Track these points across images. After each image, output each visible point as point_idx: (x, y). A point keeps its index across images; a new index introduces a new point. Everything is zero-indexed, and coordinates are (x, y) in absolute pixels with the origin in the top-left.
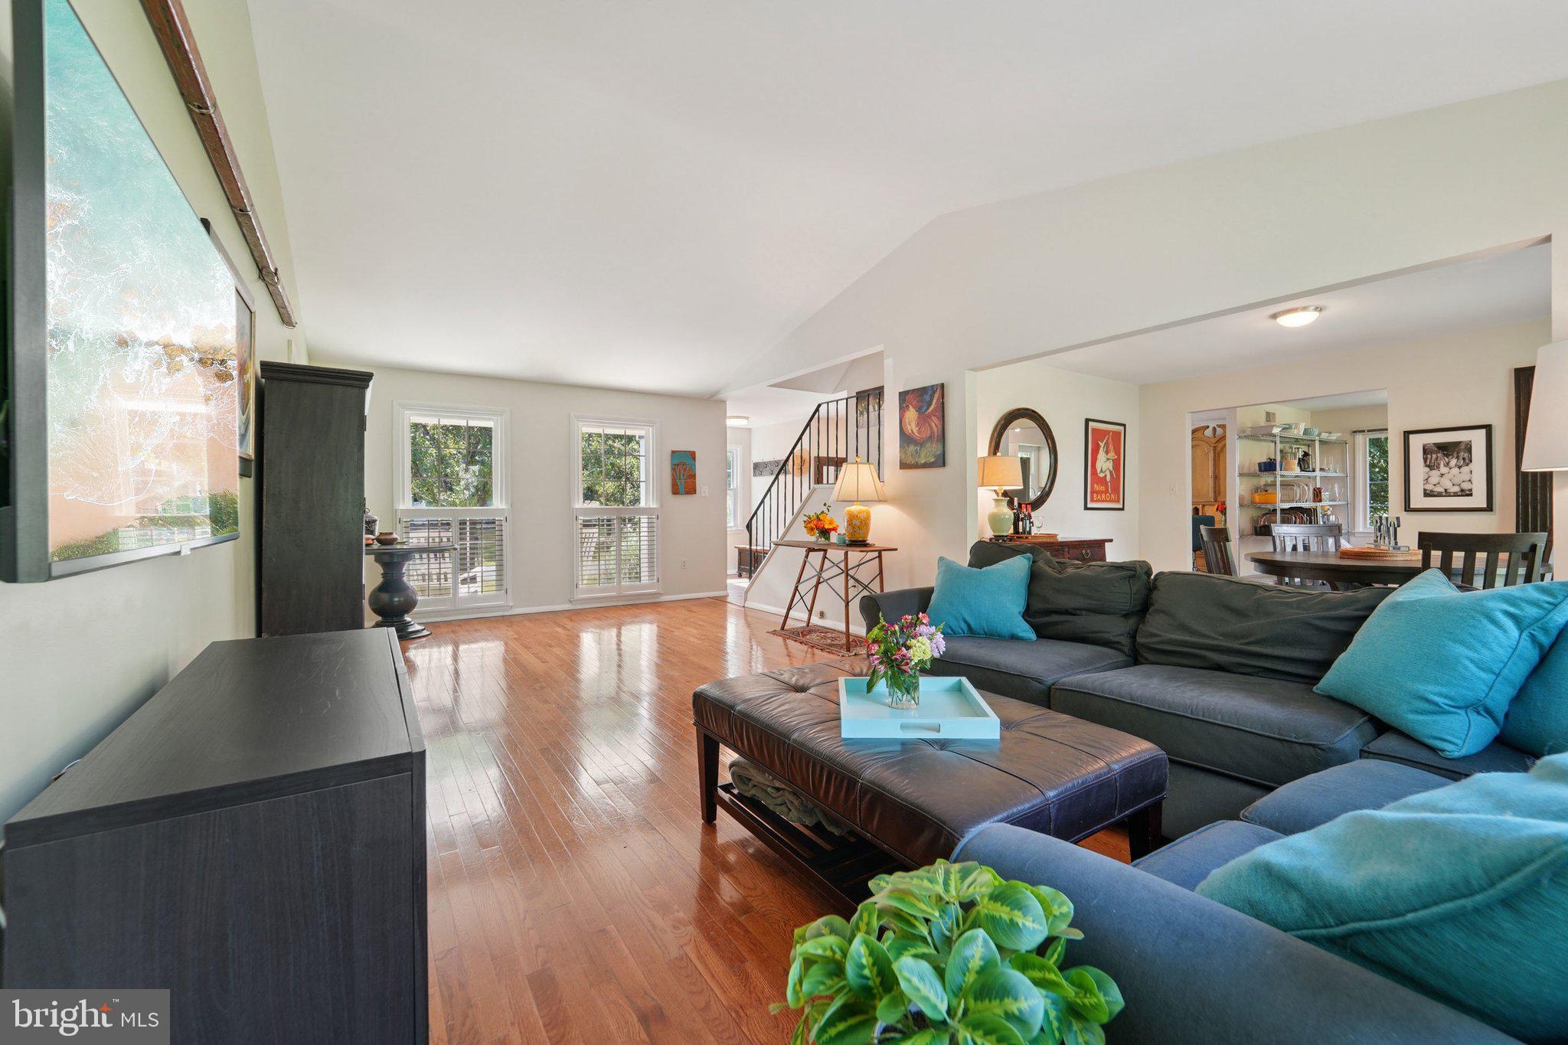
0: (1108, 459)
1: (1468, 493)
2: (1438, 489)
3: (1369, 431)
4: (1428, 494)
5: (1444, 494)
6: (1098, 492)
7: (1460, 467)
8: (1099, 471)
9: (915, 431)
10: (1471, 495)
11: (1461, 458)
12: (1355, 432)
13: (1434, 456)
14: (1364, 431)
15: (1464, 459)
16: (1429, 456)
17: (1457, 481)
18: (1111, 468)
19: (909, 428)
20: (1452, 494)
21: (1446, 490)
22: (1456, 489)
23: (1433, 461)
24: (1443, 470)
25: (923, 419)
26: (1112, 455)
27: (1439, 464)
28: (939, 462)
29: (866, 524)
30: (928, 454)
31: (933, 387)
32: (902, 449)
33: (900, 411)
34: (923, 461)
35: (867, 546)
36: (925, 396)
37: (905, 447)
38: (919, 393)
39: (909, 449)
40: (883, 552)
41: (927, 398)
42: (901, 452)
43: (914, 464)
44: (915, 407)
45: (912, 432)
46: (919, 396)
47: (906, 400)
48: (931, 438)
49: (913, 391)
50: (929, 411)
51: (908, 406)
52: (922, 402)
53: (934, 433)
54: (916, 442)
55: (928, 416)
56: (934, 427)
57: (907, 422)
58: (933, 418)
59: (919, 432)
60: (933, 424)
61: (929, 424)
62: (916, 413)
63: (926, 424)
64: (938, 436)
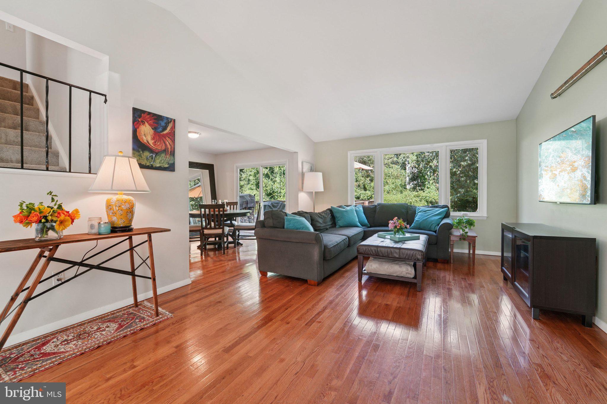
9: (151, 142)
19: (144, 138)
25: (158, 135)
28: (171, 168)
29: (130, 211)
30: (163, 161)
31: (167, 118)
32: (135, 152)
33: (133, 123)
34: (158, 165)
35: (131, 230)
36: (161, 122)
37: (139, 152)
38: (155, 117)
39: (145, 154)
40: (152, 234)
41: (163, 124)
42: (134, 154)
43: (149, 166)
44: (150, 125)
45: (145, 141)
46: (154, 119)
47: (140, 117)
48: (165, 151)
49: (149, 113)
50: (165, 132)
51: (142, 121)
52: (158, 124)
53: (168, 148)
54: (151, 151)
55: (163, 136)
56: (168, 144)
57: (143, 133)
58: (167, 138)
59: (155, 144)
60: (167, 143)
61: (164, 142)
62: (152, 130)
63: (161, 141)
64: (171, 152)
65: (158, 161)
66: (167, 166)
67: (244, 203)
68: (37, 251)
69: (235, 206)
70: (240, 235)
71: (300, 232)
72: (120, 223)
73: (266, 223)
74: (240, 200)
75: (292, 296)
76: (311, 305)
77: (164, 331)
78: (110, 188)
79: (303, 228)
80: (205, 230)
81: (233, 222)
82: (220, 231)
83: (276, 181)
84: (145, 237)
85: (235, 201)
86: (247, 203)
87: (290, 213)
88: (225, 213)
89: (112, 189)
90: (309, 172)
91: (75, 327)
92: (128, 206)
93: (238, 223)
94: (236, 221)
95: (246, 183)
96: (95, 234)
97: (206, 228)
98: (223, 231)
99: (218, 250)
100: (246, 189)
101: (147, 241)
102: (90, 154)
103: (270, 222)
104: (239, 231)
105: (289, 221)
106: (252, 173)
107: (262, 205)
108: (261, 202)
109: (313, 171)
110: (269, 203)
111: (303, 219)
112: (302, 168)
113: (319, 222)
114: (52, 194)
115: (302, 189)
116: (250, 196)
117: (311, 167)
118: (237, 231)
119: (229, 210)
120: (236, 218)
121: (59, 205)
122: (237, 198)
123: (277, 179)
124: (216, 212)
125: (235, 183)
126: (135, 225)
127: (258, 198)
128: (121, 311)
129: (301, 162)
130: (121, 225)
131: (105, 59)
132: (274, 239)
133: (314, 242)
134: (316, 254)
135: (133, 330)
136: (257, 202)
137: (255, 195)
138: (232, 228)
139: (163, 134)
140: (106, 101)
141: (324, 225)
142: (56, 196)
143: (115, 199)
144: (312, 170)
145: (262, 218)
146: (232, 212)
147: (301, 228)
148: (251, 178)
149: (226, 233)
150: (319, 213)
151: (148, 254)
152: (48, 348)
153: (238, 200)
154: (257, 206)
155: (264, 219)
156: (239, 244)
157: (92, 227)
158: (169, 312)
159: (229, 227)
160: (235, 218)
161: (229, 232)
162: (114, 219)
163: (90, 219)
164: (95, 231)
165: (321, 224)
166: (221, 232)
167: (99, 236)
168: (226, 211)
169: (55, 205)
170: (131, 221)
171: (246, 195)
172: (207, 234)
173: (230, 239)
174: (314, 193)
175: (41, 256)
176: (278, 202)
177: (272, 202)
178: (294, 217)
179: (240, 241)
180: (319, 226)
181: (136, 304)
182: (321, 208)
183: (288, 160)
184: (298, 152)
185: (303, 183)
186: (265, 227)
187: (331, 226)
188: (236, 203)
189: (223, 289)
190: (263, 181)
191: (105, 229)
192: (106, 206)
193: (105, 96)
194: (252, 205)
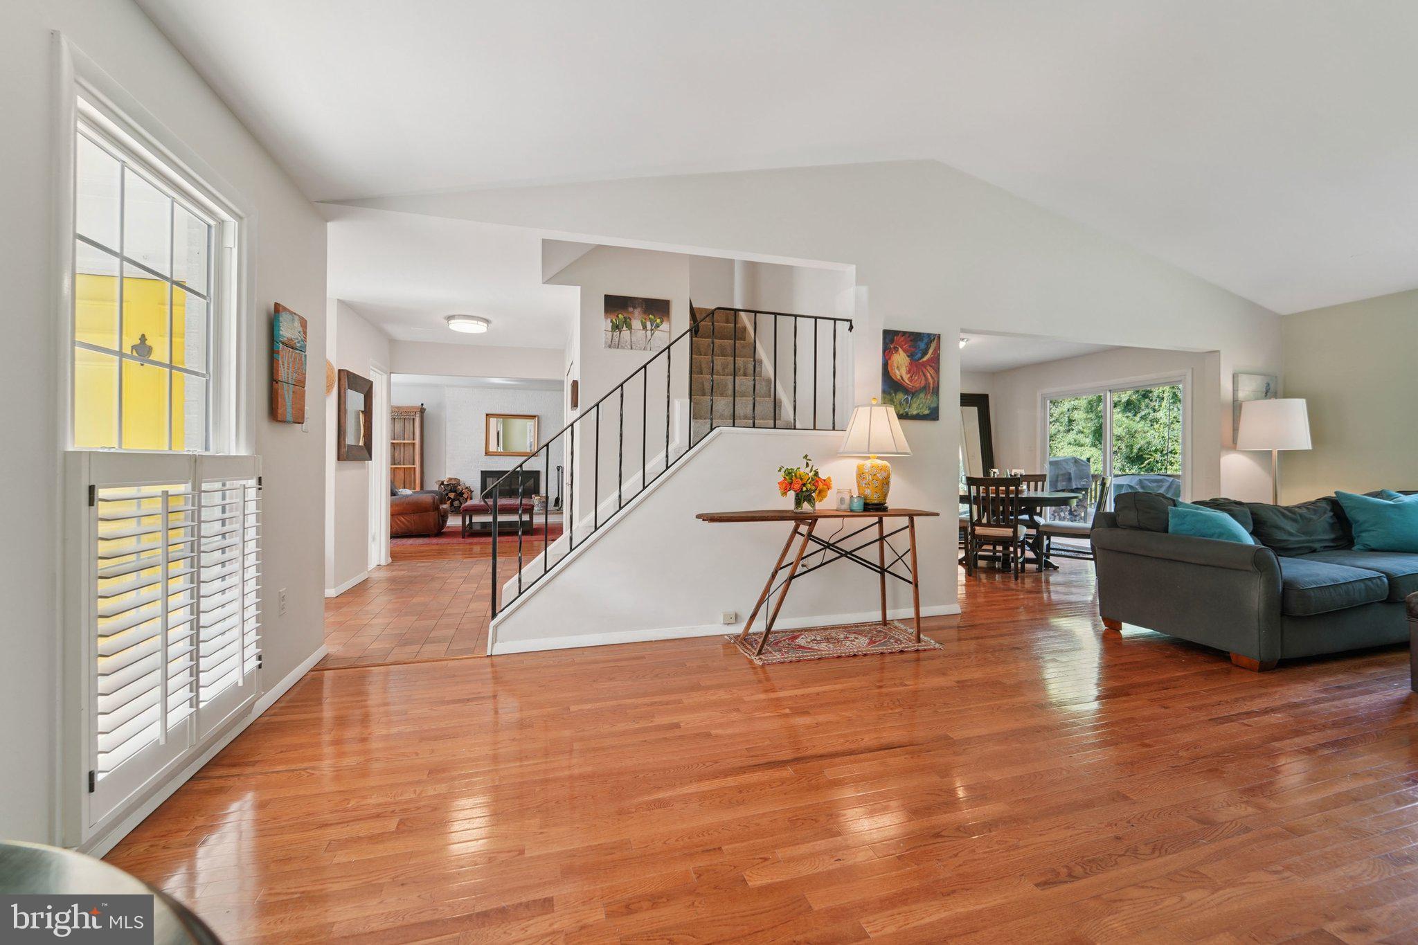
9: (906, 377)
19: (897, 372)
25: (916, 366)
28: (933, 415)
29: (886, 483)
30: (921, 406)
31: (929, 335)
32: (885, 395)
33: (884, 351)
34: (915, 413)
35: (885, 509)
36: (919, 343)
37: (890, 394)
38: (912, 337)
39: (897, 397)
40: (915, 517)
41: (922, 345)
42: (884, 398)
43: (902, 414)
44: (905, 351)
45: (899, 377)
46: (911, 341)
47: (892, 341)
48: (925, 388)
49: (904, 333)
50: (924, 359)
51: (895, 348)
52: (915, 347)
53: (929, 384)
54: (906, 391)
55: (922, 365)
56: (930, 377)
57: (896, 365)
58: (928, 368)
59: (911, 379)
60: (929, 374)
61: (924, 374)
62: (907, 358)
63: (919, 373)
64: (933, 388)
65: (914, 406)
66: (927, 412)
67: (1060, 478)
68: (792, 524)
69: (1040, 484)
70: (1051, 547)
71: (1209, 542)
72: (874, 498)
73: (1120, 519)
74: (1050, 472)
75: (1183, 673)
76: (1233, 697)
77: (934, 661)
78: (866, 450)
79: (1220, 535)
80: (977, 528)
81: (1036, 518)
82: (1008, 532)
83: (1156, 421)
84: (905, 521)
85: (1038, 473)
86: (1070, 479)
87: (1188, 501)
88: (1019, 496)
89: (869, 451)
90: (1257, 399)
91: (818, 630)
92: (885, 475)
93: (1045, 519)
94: (1041, 516)
95: (1062, 429)
96: (845, 511)
97: (979, 523)
98: (1015, 532)
99: (1003, 572)
100: (1062, 444)
101: (908, 527)
102: (834, 405)
103: (1131, 517)
104: (1049, 538)
105: (1183, 516)
106: (1083, 403)
107: (1110, 481)
108: (1108, 474)
109: (1276, 396)
110: (1131, 482)
111: (1225, 517)
112: (1235, 390)
113: (1284, 530)
114: (808, 458)
115: (1233, 445)
116: (1076, 461)
117: (1268, 384)
118: (1045, 537)
119: (1027, 491)
120: (1041, 510)
121: (815, 471)
122: (1042, 466)
123: (1159, 415)
124: (1002, 494)
125: (1039, 429)
126: (891, 504)
127: (1100, 466)
128: (866, 626)
129: (1231, 376)
130: (876, 502)
131: (851, 269)
132: (1141, 553)
133: (1250, 568)
134: (1255, 595)
135: (891, 649)
136: (1095, 477)
137: (1088, 460)
138: (1033, 532)
139: (923, 362)
140: (851, 328)
141: (1303, 538)
142: (810, 460)
143: (869, 466)
144: (1270, 392)
145: (1110, 507)
146: (1032, 494)
147: (1216, 535)
148: (1079, 415)
149: (1022, 538)
150: (1287, 508)
151: (908, 546)
152: (801, 641)
153: (1046, 470)
154: (1095, 487)
155: (1115, 509)
156: (1049, 565)
157: (842, 500)
158: (936, 642)
159: (1028, 527)
160: (1038, 509)
161: (1027, 538)
162: (868, 492)
163: (839, 492)
164: (845, 506)
165: (1290, 534)
166: (1011, 534)
167: (852, 513)
168: (1022, 492)
169: (811, 471)
170: (885, 495)
171: (1066, 461)
172: (980, 536)
173: (1030, 554)
174: (1275, 454)
175: (795, 531)
176: (1162, 477)
177: (1141, 478)
178: (1197, 509)
179: (1052, 560)
180: (1285, 541)
181: (885, 622)
182: (1295, 495)
183: (1190, 370)
184: (1219, 351)
185: (1235, 430)
186: (1118, 527)
187: (1332, 544)
188: (1042, 478)
189: (1023, 633)
190: (1118, 422)
191: (858, 505)
192: (857, 475)
193: (851, 321)
194: (1082, 483)
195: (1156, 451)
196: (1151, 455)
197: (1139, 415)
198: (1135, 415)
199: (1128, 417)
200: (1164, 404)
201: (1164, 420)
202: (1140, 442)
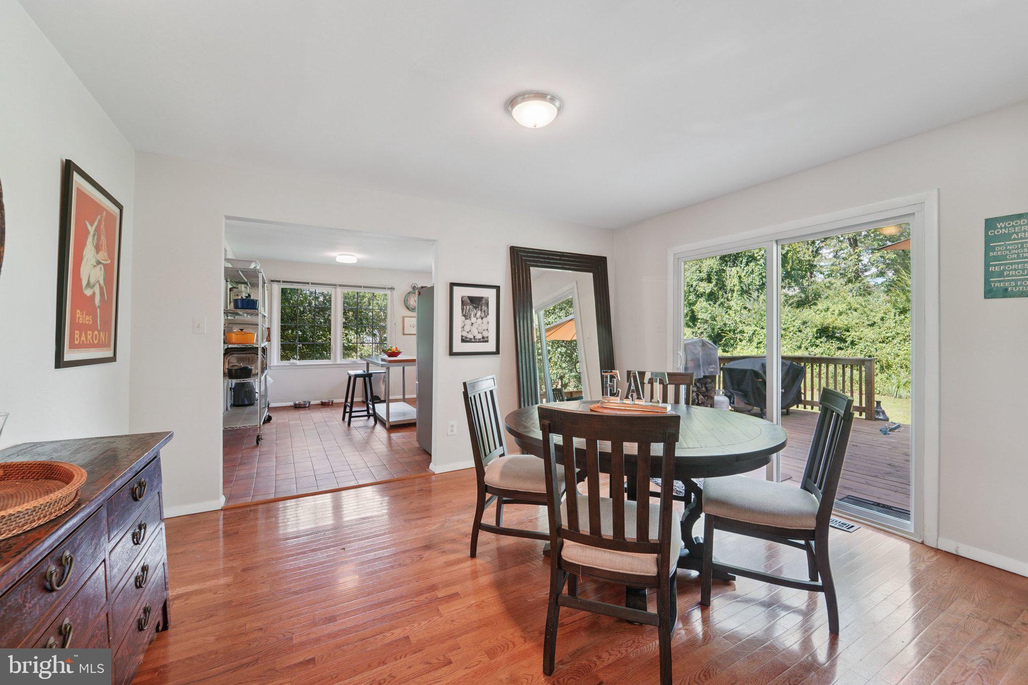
0: (98, 263)
1: (485, 340)
2: (470, 336)
3: (283, 282)
4: (464, 340)
5: (473, 340)
6: (83, 328)
7: (482, 318)
8: (84, 283)
10: (487, 341)
11: (483, 310)
12: (273, 281)
13: (468, 307)
14: (279, 281)
15: (484, 311)
16: (465, 307)
17: (481, 330)
18: (102, 282)
20: (477, 340)
21: (474, 337)
22: (479, 336)
23: (467, 311)
24: (473, 320)
26: (103, 255)
27: (471, 315)
83: (729, 308)
86: (699, 366)
123: (732, 303)
194: (710, 370)
195: (730, 331)
196: (727, 334)
197: (718, 303)
198: (715, 304)
199: (710, 304)
200: (735, 295)
201: (735, 307)
202: (719, 324)
